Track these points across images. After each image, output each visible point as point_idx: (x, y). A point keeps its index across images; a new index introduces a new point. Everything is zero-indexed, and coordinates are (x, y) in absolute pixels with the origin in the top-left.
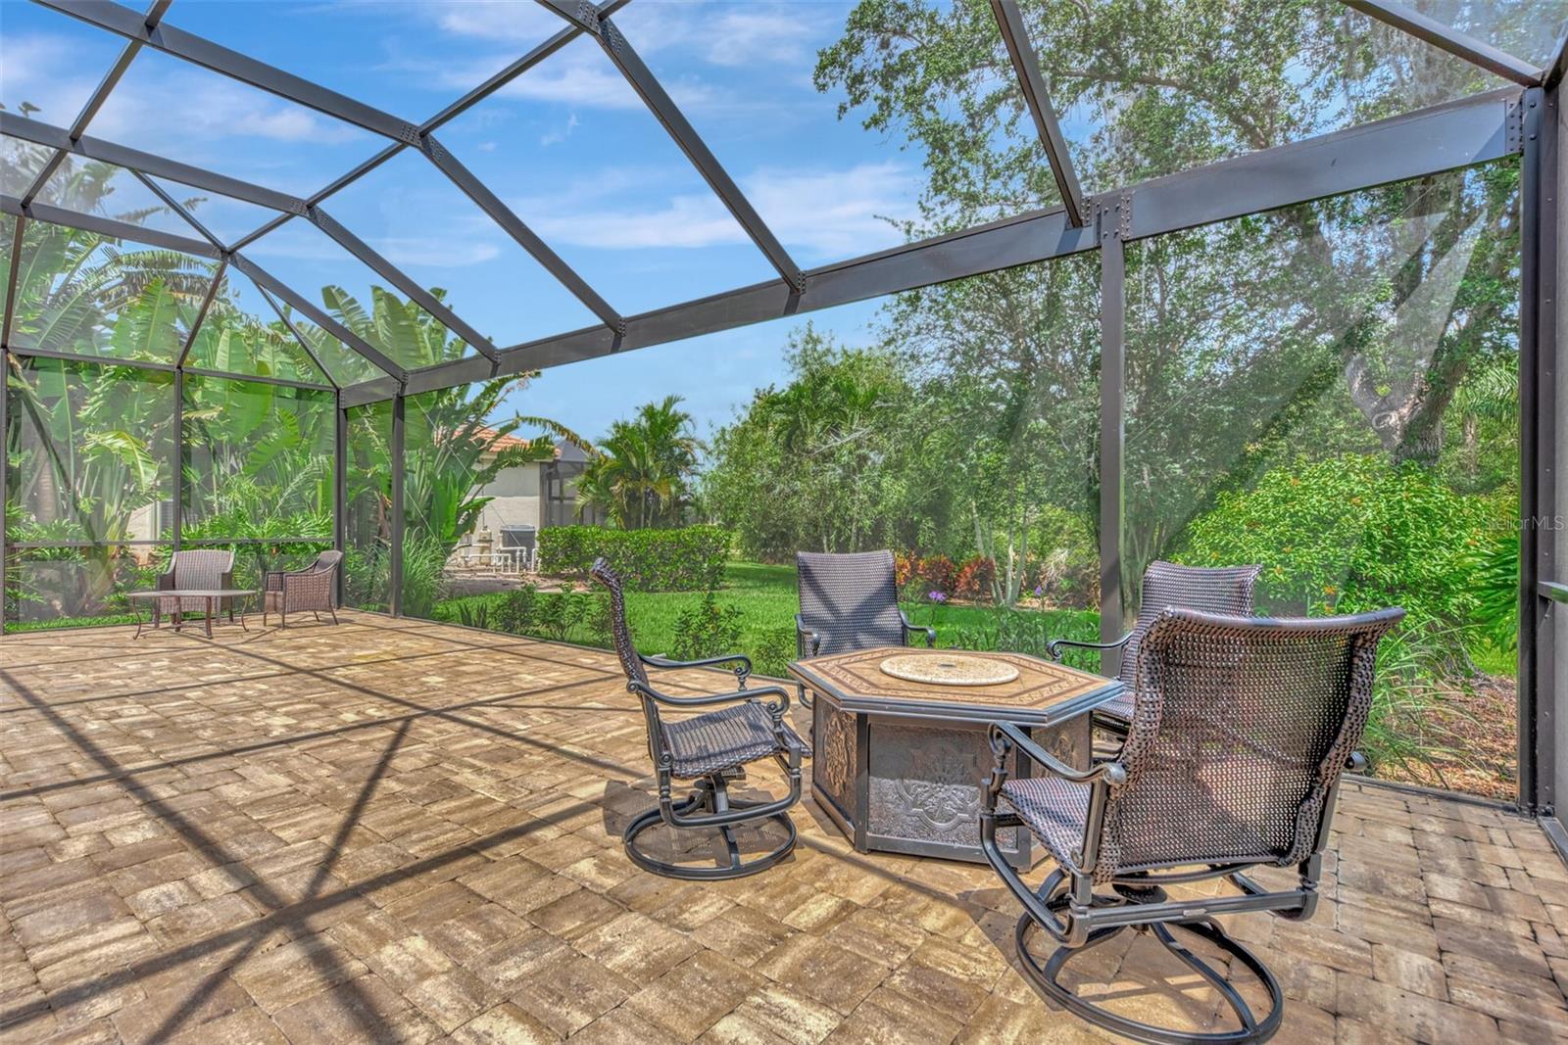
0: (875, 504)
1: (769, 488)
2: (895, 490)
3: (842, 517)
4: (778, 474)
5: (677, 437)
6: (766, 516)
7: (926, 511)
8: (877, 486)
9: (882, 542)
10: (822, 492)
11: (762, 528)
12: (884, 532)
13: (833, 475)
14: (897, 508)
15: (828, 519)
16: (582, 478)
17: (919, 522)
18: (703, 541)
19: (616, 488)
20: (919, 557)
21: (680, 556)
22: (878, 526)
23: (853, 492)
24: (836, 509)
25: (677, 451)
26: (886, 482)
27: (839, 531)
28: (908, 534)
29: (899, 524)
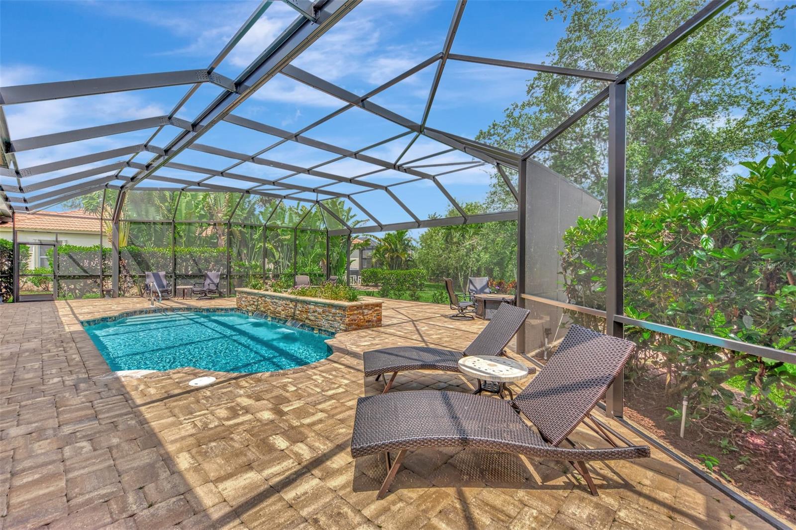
0: (478, 261)
1: (440, 256)
2: (485, 257)
3: (466, 266)
4: (444, 251)
5: (406, 237)
6: (439, 266)
7: (495, 264)
8: (479, 255)
9: (480, 275)
10: (459, 257)
11: (437, 270)
12: (481, 271)
13: (463, 252)
14: (486, 262)
15: (462, 267)
16: (374, 251)
17: (494, 268)
18: (418, 274)
19: (387, 256)
20: (494, 281)
21: (411, 279)
22: (479, 270)
23: (470, 258)
24: (464, 263)
25: (406, 242)
26: (482, 254)
27: (465, 271)
28: (490, 272)
29: (486, 269)
